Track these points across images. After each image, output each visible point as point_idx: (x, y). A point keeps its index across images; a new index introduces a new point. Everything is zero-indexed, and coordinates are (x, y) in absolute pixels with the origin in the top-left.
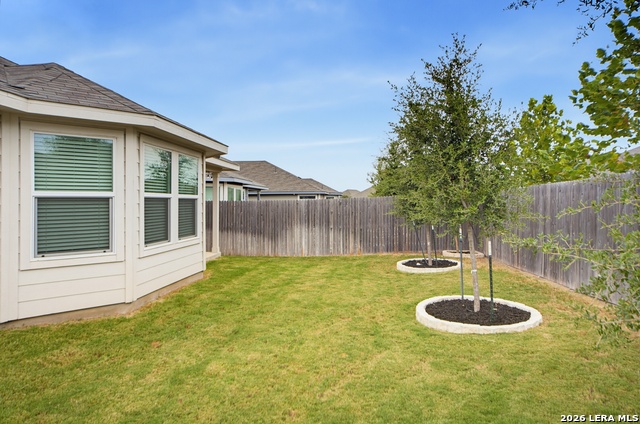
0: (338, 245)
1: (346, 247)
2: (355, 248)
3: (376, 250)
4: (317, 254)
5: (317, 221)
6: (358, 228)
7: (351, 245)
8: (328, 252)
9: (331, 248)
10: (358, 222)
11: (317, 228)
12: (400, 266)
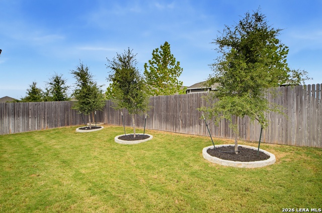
0: (35, 126)
1: (39, 126)
2: (44, 126)
3: (56, 126)
4: (21, 131)
5: (21, 114)
6: (46, 116)
7: (42, 125)
8: (28, 129)
9: (30, 127)
10: (46, 113)
11: (21, 117)
12: (77, 130)
